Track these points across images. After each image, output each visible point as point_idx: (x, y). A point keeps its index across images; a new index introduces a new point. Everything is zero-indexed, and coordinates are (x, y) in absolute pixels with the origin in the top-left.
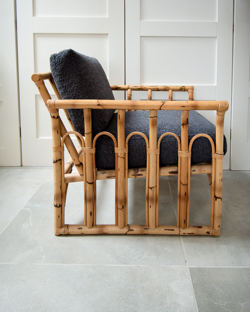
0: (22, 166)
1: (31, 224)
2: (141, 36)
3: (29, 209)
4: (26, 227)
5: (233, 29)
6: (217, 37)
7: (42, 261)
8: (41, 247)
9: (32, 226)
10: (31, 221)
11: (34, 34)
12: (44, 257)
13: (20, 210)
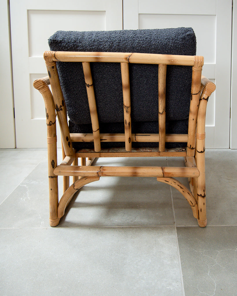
0: (16, 148)
1: (29, 197)
2: (139, 14)
3: (26, 186)
4: (24, 200)
5: (232, 8)
6: (216, 15)
7: (41, 226)
8: (39, 215)
9: (29, 199)
10: (28, 195)
11: (28, 11)
12: (42, 223)
13: (17, 187)
